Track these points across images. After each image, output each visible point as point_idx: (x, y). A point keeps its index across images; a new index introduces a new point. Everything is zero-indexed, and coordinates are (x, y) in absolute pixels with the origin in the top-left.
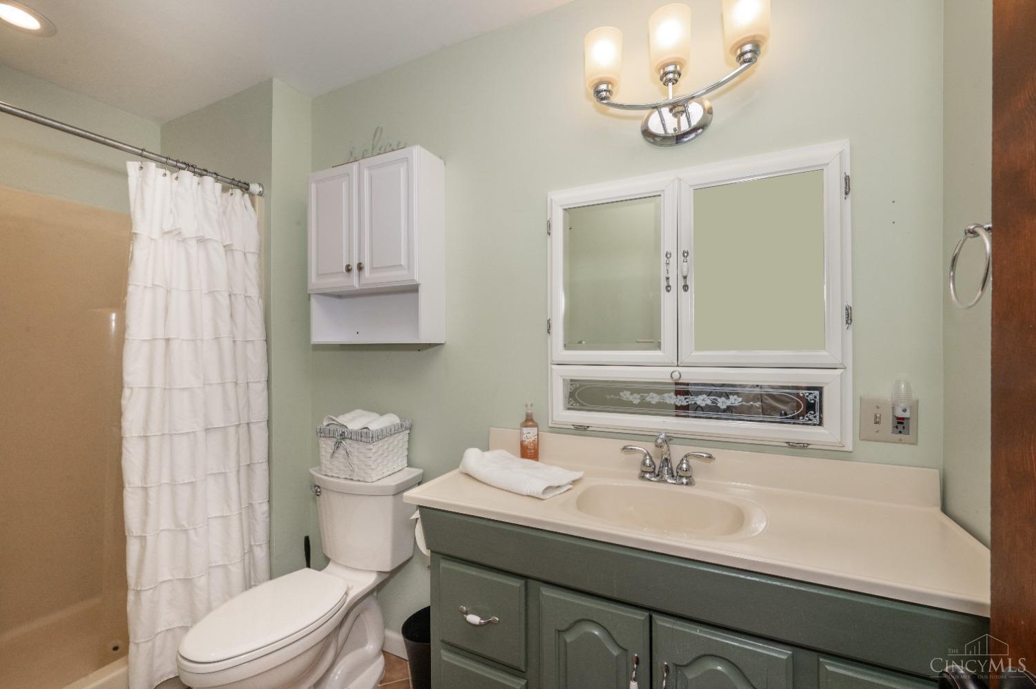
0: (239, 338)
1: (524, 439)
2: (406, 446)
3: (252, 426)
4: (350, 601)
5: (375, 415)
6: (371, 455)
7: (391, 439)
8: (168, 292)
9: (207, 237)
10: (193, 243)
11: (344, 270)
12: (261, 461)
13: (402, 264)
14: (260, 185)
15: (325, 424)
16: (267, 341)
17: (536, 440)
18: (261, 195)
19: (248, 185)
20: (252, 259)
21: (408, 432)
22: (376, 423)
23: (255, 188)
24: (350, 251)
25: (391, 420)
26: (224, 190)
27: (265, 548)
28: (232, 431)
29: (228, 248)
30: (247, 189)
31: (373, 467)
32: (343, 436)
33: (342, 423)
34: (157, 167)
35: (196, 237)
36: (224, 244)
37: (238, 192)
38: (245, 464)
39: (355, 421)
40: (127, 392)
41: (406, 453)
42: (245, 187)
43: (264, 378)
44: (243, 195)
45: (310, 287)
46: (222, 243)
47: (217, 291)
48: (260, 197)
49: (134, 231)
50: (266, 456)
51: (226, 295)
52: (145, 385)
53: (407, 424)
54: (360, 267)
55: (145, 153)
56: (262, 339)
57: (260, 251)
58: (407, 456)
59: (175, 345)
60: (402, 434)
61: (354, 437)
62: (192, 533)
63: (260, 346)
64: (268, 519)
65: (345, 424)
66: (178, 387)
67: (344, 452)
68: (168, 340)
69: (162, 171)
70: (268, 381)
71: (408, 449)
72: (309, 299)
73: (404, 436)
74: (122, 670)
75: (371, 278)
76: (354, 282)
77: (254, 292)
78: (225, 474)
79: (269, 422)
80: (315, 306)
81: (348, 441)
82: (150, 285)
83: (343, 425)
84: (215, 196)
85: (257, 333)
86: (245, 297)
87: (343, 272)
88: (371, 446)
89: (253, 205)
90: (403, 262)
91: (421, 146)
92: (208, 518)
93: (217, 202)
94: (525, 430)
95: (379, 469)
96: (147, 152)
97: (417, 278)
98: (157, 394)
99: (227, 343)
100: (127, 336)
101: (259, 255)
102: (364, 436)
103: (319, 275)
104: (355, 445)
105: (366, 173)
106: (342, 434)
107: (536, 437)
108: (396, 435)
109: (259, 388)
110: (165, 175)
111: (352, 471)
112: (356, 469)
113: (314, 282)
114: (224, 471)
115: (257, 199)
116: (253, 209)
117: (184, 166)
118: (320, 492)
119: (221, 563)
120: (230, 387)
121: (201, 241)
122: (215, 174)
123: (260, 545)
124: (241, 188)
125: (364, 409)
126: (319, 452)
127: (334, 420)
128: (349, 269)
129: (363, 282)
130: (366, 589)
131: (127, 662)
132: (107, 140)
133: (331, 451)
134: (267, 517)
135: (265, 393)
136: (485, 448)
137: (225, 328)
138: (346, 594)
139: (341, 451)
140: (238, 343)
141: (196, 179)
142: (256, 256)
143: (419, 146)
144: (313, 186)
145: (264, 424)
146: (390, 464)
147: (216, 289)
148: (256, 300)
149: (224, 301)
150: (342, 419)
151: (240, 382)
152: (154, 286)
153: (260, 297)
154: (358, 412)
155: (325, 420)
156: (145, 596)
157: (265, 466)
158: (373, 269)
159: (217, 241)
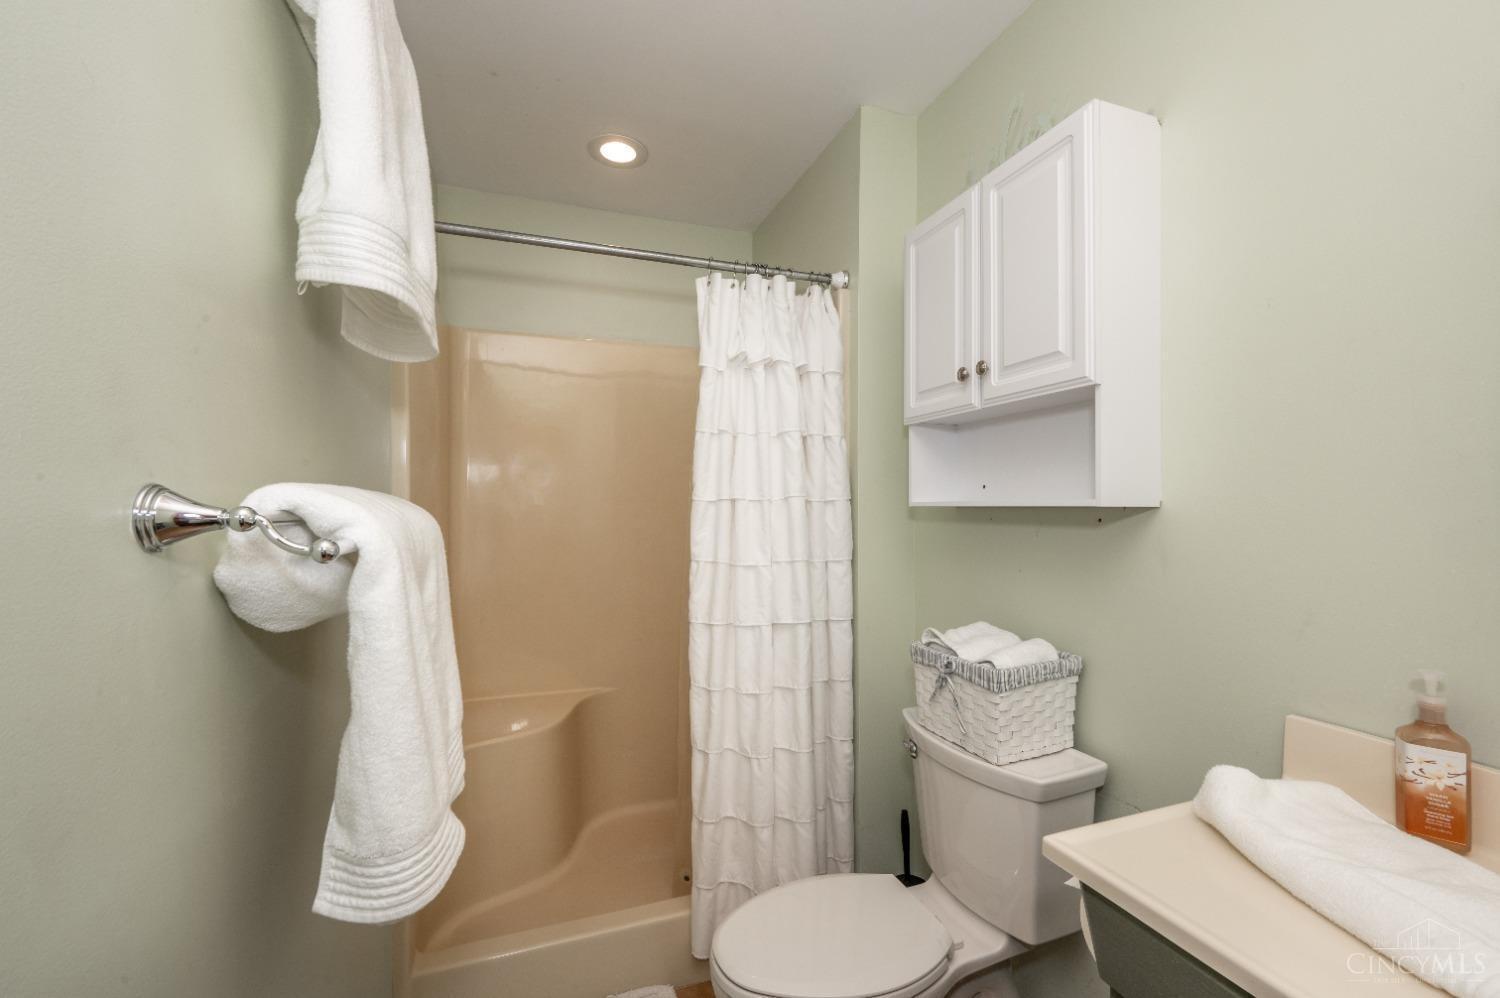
0: (816, 498)
1: (1409, 775)
2: (1071, 707)
3: (832, 625)
4: (954, 975)
5: (1010, 638)
6: (996, 714)
7: (1038, 690)
8: (735, 437)
9: (777, 358)
10: (760, 369)
11: (956, 380)
12: (842, 679)
13: (1060, 349)
14: (846, 272)
15: (925, 640)
16: (852, 501)
17: (1463, 790)
18: (846, 287)
19: (829, 276)
20: (834, 382)
21: (1075, 679)
22: (1009, 653)
23: (839, 279)
24: (966, 344)
25: (1038, 652)
26: (799, 292)
27: (848, 808)
28: (802, 631)
29: (802, 373)
30: (829, 283)
31: (1001, 737)
32: (949, 671)
33: (950, 645)
34: (724, 277)
35: (765, 360)
36: (797, 365)
37: (816, 288)
38: (821, 680)
39: (973, 643)
40: (694, 565)
41: (1070, 721)
42: (825, 281)
43: (847, 556)
44: (823, 291)
45: (908, 414)
46: (794, 364)
47: (786, 432)
48: (844, 290)
49: (701, 364)
50: (850, 672)
51: (797, 437)
52: (711, 559)
53: (1074, 663)
54: (982, 370)
55: (713, 263)
56: (846, 498)
57: (844, 368)
58: (1074, 726)
59: (740, 506)
60: (1061, 684)
61: (966, 674)
62: (755, 763)
63: (842, 509)
64: (852, 768)
65: (954, 648)
66: (742, 564)
67: (950, 697)
68: (733, 501)
69: (730, 281)
70: (853, 562)
71: (1075, 713)
72: (906, 435)
73: (1066, 688)
74: (683, 914)
75: (1002, 386)
76: (973, 398)
77: (835, 430)
78: (792, 691)
79: (853, 622)
80: (916, 444)
81: (958, 680)
82: (716, 432)
83: (950, 649)
84: (787, 300)
85: (839, 491)
86: (824, 438)
87: (954, 383)
88: (997, 699)
89: (836, 304)
90: (1062, 346)
91: (1100, 99)
92: (774, 748)
93: (789, 308)
94: (1414, 751)
95: (1013, 743)
96: (716, 261)
97: (1091, 374)
98: (722, 570)
99: (797, 505)
100: (694, 498)
101: (843, 376)
102: (986, 678)
103: (922, 394)
104: (969, 689)
105: (993, 196)
106: (948, 665)
107: (1463, 780)
108: (1049, 684)
109: (841, 571)
110: (733, 285)
111: (964, 735)
112: (971, 734)
113: (916, 406)
114: (791, 686)
115: (842, 293)
116: (834, 309)
117: (754, 269)
118: (916, 752)
119: (787, 816)
120: (801, 568)
121: (770, 365)
122: (789, 270)
123: (840, 803)
124: (820, 282)
125: (993, 623)
126: (915, 688)
127: (936, 636)
128: (963, 376)
129: (986, 396)
130: (987, 959)
131: (689, 906)
132: (677, 258)
133: (932, 690)
134: (850, 764)
135: (850, 577)
136: (1271, 767)
137: (795, 485)
138: (949, 957)
139: (946, 694)
140: (815, 505)
141: (765, 282)
142: (838, 377)
143: (1096, 101)
144: (912, 251)
145: (847, 625)
146: (1036, 738)
147: (787, 429)
148: (837, 440)
149: (796, 445)
150: (951, 638)
151: (816, 560)
152: (721, 432)
153: (844, 437)
154: (982, 626)
155: (925, 634)
156: (708, 830)
157: (848, 687)
158: (1005, 369)
159: (786, 362)
